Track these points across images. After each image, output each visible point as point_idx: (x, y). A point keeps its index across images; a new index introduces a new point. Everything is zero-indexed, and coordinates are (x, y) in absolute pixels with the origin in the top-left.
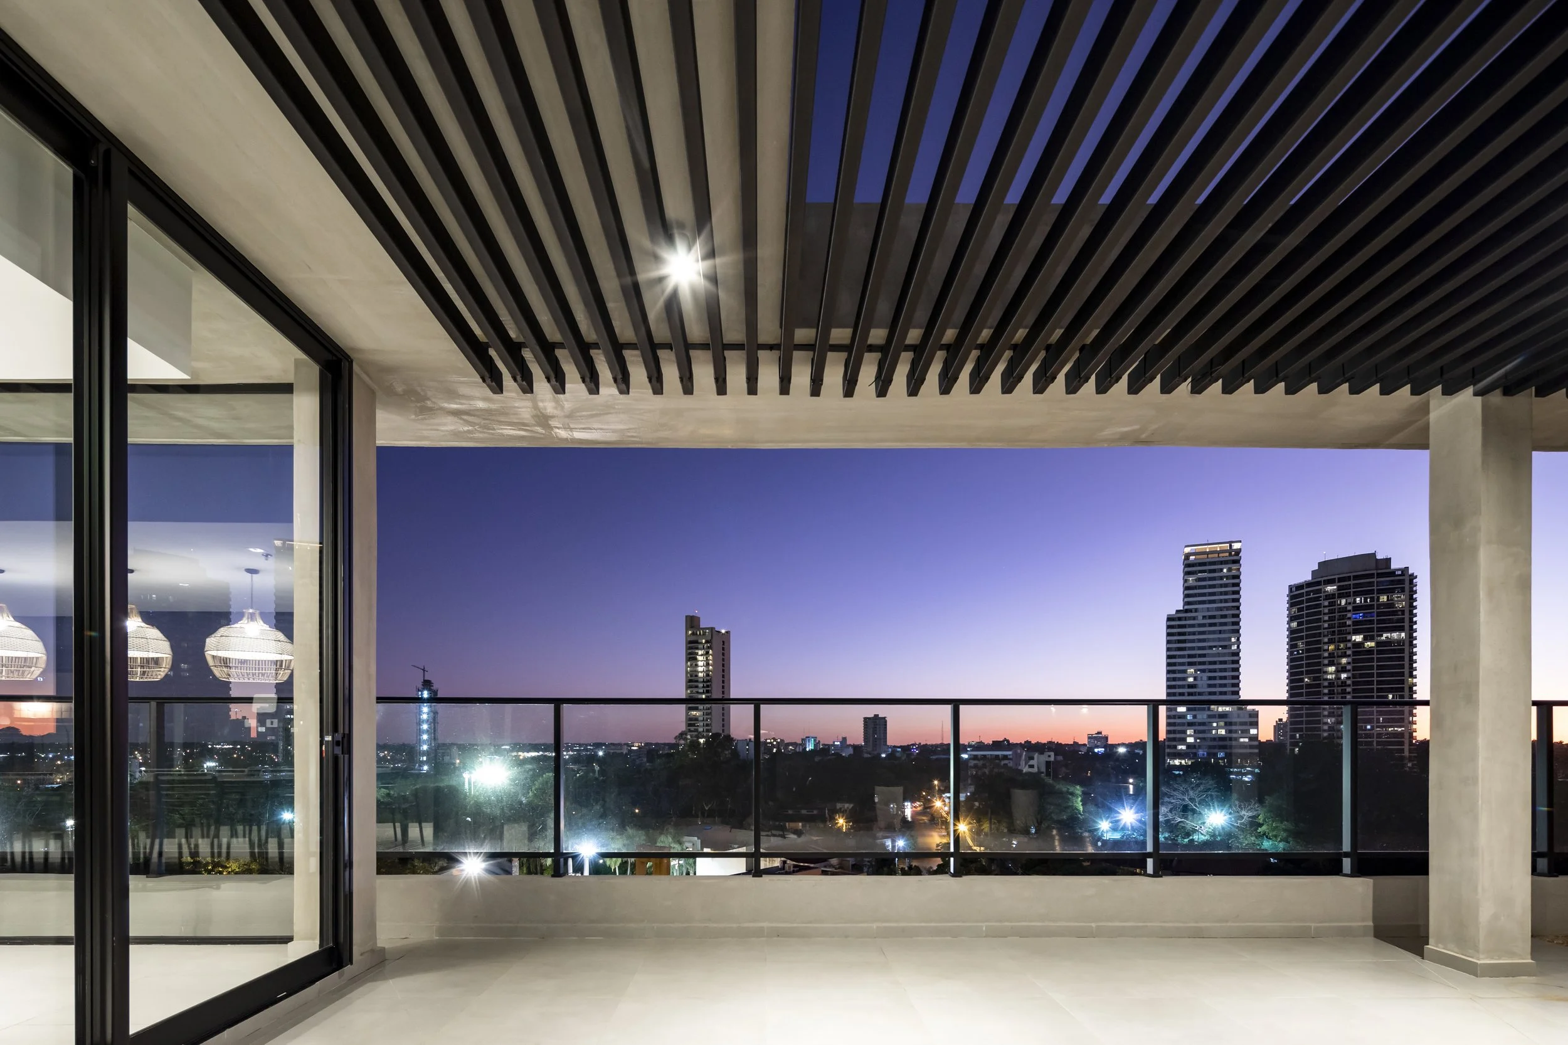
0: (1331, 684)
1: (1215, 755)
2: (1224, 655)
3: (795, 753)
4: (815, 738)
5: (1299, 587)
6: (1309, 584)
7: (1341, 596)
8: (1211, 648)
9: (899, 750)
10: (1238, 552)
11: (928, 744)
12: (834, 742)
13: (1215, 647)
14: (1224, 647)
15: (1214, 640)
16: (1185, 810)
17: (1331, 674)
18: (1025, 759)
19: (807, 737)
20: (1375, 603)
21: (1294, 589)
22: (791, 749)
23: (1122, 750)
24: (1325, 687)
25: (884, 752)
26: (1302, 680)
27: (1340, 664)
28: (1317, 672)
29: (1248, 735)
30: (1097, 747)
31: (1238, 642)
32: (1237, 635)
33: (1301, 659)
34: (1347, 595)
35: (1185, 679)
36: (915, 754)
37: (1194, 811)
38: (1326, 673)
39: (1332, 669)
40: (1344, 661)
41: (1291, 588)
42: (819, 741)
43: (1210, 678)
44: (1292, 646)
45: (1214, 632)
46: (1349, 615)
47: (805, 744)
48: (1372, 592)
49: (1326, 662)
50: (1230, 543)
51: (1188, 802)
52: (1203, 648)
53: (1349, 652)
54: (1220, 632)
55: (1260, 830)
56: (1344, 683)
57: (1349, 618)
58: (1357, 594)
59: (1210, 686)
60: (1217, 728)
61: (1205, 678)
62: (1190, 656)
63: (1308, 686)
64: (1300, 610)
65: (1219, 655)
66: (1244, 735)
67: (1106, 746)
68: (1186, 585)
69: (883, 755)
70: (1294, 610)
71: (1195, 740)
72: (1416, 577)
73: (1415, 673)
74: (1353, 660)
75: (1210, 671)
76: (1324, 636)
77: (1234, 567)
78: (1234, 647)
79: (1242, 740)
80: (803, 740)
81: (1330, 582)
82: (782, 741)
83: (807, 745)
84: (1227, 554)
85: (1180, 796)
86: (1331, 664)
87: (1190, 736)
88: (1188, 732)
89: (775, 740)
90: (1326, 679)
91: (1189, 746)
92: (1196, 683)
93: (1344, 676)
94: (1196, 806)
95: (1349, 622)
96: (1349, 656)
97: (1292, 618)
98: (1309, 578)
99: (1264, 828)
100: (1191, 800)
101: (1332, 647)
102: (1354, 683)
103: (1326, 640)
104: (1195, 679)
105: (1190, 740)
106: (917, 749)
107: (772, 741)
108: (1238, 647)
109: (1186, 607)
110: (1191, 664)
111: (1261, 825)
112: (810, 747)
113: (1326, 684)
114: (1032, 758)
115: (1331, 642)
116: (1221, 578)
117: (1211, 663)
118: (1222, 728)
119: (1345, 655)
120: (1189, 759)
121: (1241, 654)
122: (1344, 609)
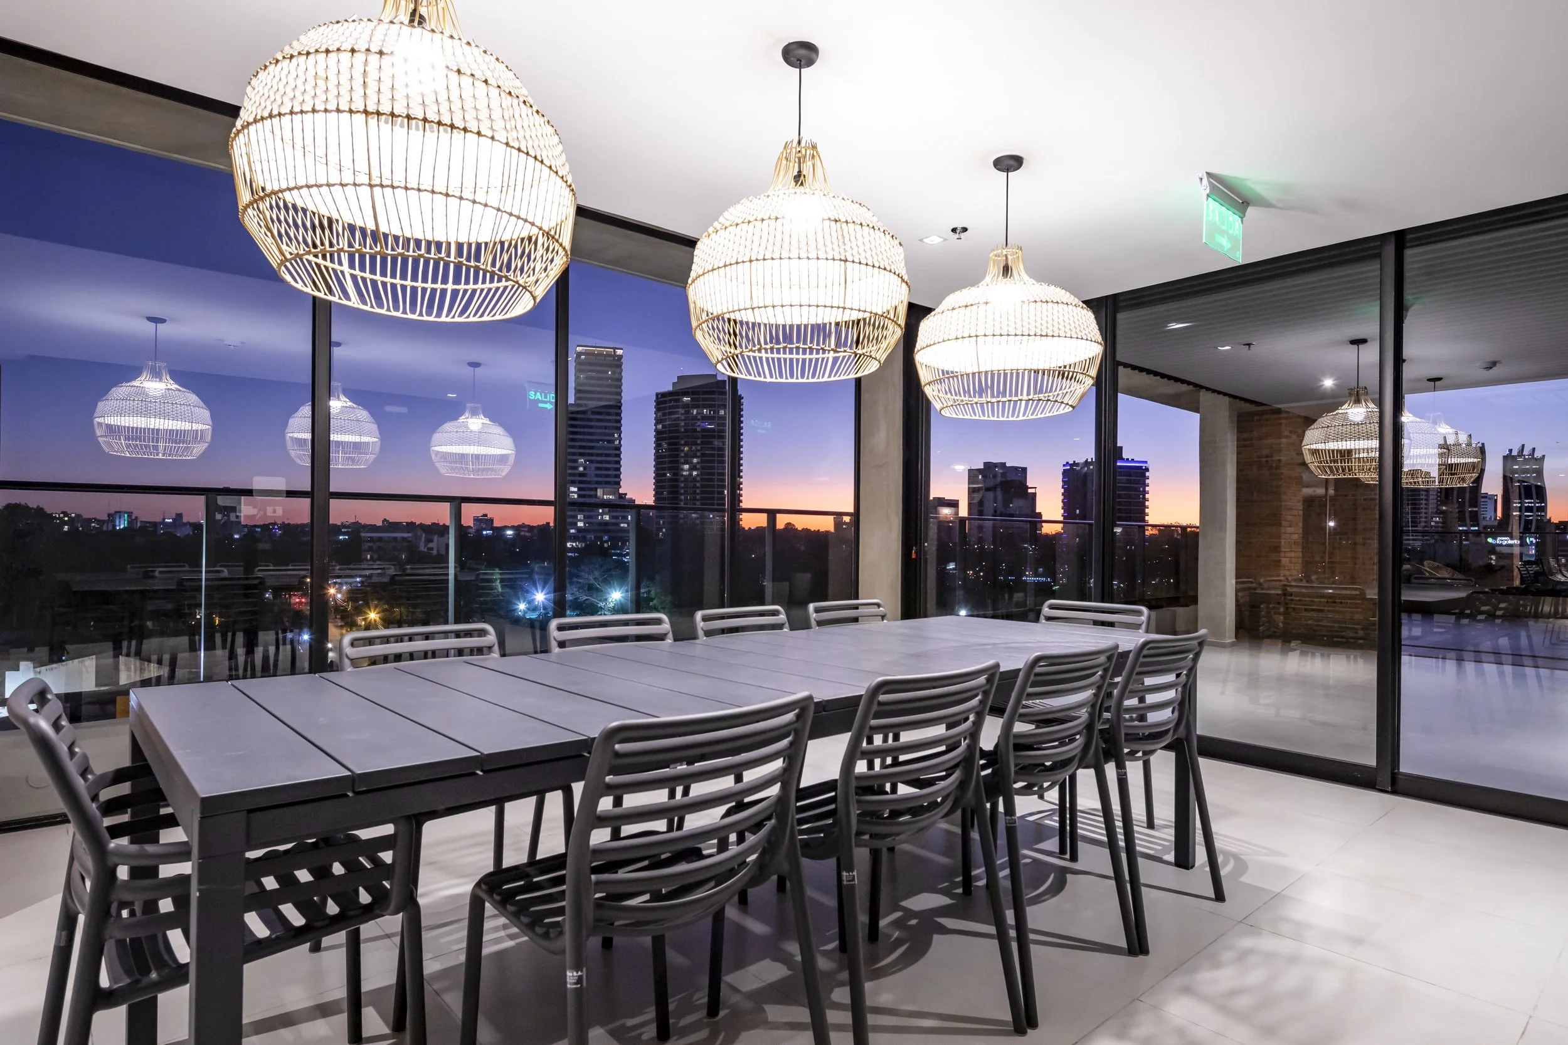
0: (686, 478)
1: (600, 538)
2: (608, 448)
3: (99, 531)
4: (130, 514)
5: (664, 395)
6: (669, 394)
7: (694, 407)
8: (598, 441)
9: (259, 530)
10: (620, 357)
11: (292, 523)
12: (164, 519)
13: (601, 440)
14: (609, 441)
15: (600, 434)
16: (591, 589)
17: (686, 471)
18: (425, 541)
19: (117, 512)
20: (716, 415)
21: (659, 396)
22: (94, 527)
23: (509, 533)
24: (682, 482)
25: (237, 533)
26: (665, 475)
27: (692, 463)
28: (676, 470)
29: (626, 521)
30: (486, 529)
31: (620, 439)
32: (619, 431)
33: (665, 457)
34: (697, 407)
35: (576, 468)
36: (278, 535)
37: (598, 590)
38: (683, 470)
39: (686, 467)
40: (695, 460)
41: (657, 395)
42: (136, 518)
43: (598, 469)
44: (658, 446)
45: (600, 427)
46: (699, 423)
47: (113, 521)
48: (714, 406)
49: (682, 460)
50: (615, 349)
51: (592, 581)
52: (591, 441)
53: (698, 454)
54: (606, 428)
55: (651, 604)
56: (695, 479)
57: (699, 426)
58: (705, 407)
59: (597, 476)
60: (602, 514)
61: (593, 469)
62: (581, 447)
63: (670, 480)
64: (664, 414)
65: (604, 448)
66: (624, 521)
67: (493, 529)
68: (578, 381)
69: (236, 536)
70: (660, 414)
71: (585, 524)
72: (743, 398)
73: (741, 474)
74: (701, 460)
75: (598, 462)
76: (682, 439)
77: (618, 370)
78: (617, 442)
79: (622, 525)
80: (109, 515)
81: (686, 394)
82: (78, 516)
83: (117, 523)
84: (612, 358)
85: (586, 576)
86: (686, 463)
87: (580, 521)
88: (579, 517)
89: (66, 514)
90: (683, 475)
91: (579, 530)
92: (585, 472)
93: (695, 473)
94: (599, 584)
95: (699, 429)
96: (699, 457)
97: (658, 421)
98: (670, 388)
99: (655, 601)
100: (595, 579)
101: (686, 449)
102: (702, 480)
103: (683, 442)
104: (585, 468)
105: (580, 524)
106: (279, 528)
107: (62, 515)
108: (620, 442)
109: (578, 402)
110: (582, 455)
111: (652, 600)
112: (122, 524)
113: (682, 479)
114: (431, 541)
115: (686, 444)
116: (607, 379)
117: (598, 455)
118: (606, 514)
119: (696, 457)
120: (580, 542)
121: (622, 449)
122: (695, 418)
